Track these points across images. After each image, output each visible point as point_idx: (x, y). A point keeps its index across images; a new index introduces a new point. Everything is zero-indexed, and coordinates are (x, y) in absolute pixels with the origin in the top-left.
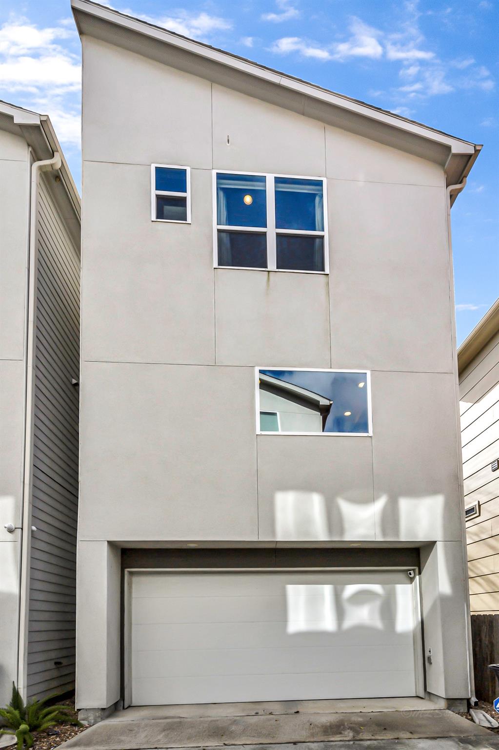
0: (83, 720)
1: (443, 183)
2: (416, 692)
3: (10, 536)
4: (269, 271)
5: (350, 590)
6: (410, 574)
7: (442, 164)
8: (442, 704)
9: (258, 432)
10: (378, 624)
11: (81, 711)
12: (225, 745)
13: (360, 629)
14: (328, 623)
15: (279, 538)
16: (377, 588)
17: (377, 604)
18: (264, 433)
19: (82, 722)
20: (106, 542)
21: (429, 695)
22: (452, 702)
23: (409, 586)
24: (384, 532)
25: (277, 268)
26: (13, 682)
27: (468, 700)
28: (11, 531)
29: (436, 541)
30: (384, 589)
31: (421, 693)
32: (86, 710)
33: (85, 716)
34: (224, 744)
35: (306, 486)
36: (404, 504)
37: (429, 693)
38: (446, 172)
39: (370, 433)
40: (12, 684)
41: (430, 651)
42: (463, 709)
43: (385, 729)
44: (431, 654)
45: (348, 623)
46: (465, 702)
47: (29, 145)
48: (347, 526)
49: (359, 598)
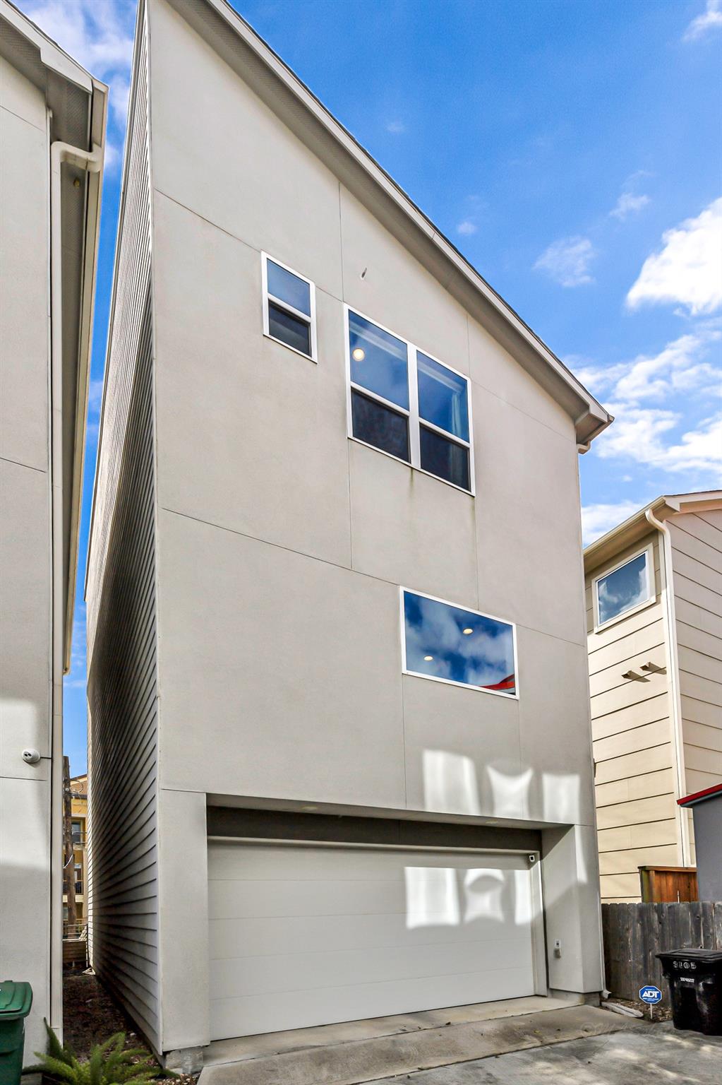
0: (175, 1067)
1: (573, 438)
2: (535, 990)
3: (30, 771)
4: (412, 468)
5: (473, 874)
6: (532, 858)
7: (574, 418)
8: (576, 1000)
9: (404, 671)
10: (499, 915)
11: (171, 1053)
12: (421, 1069)
13: (482, 921)
14: (450, 915)
15: (430, 808)
16: (497, 873)
17: (497, 892)
18: (411, 673)
19: (174, 1070)
20: (205, 795)
21: (553, 992)
22: (588, 997)
23: (528, 871)
24: (531, 811)
25: (422, 468)
26: (45, 1019)
27: (600, 993)
28: (33, 761)
29: (573, 825)
30: (504, 874)
31: (544, 991)
32: (180, 1051)
33: (178, 1061)
34: (419, 1069)
35: (456, 749)
36: (548, 780)
37: (552, 990)
38: (576, 428)
39: (517, 697)
40: (42, 1024)
41: (558, 944)
42: (597, 1001)
43: (559, 1030)
44: (560, 947)
45: (471, 914)
46: (598, 995)
47: (48, 107)
48: (497, 800)
49: (483, 884)
